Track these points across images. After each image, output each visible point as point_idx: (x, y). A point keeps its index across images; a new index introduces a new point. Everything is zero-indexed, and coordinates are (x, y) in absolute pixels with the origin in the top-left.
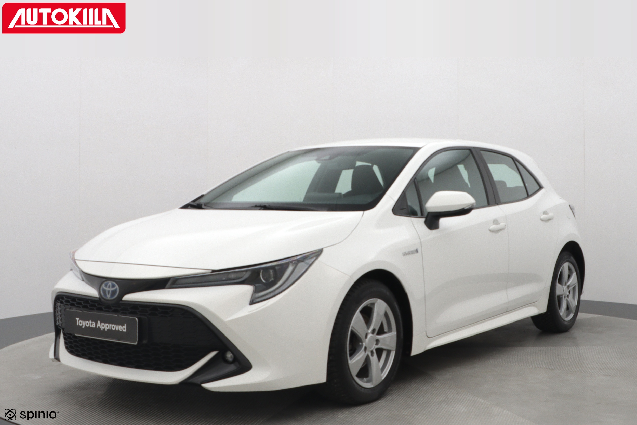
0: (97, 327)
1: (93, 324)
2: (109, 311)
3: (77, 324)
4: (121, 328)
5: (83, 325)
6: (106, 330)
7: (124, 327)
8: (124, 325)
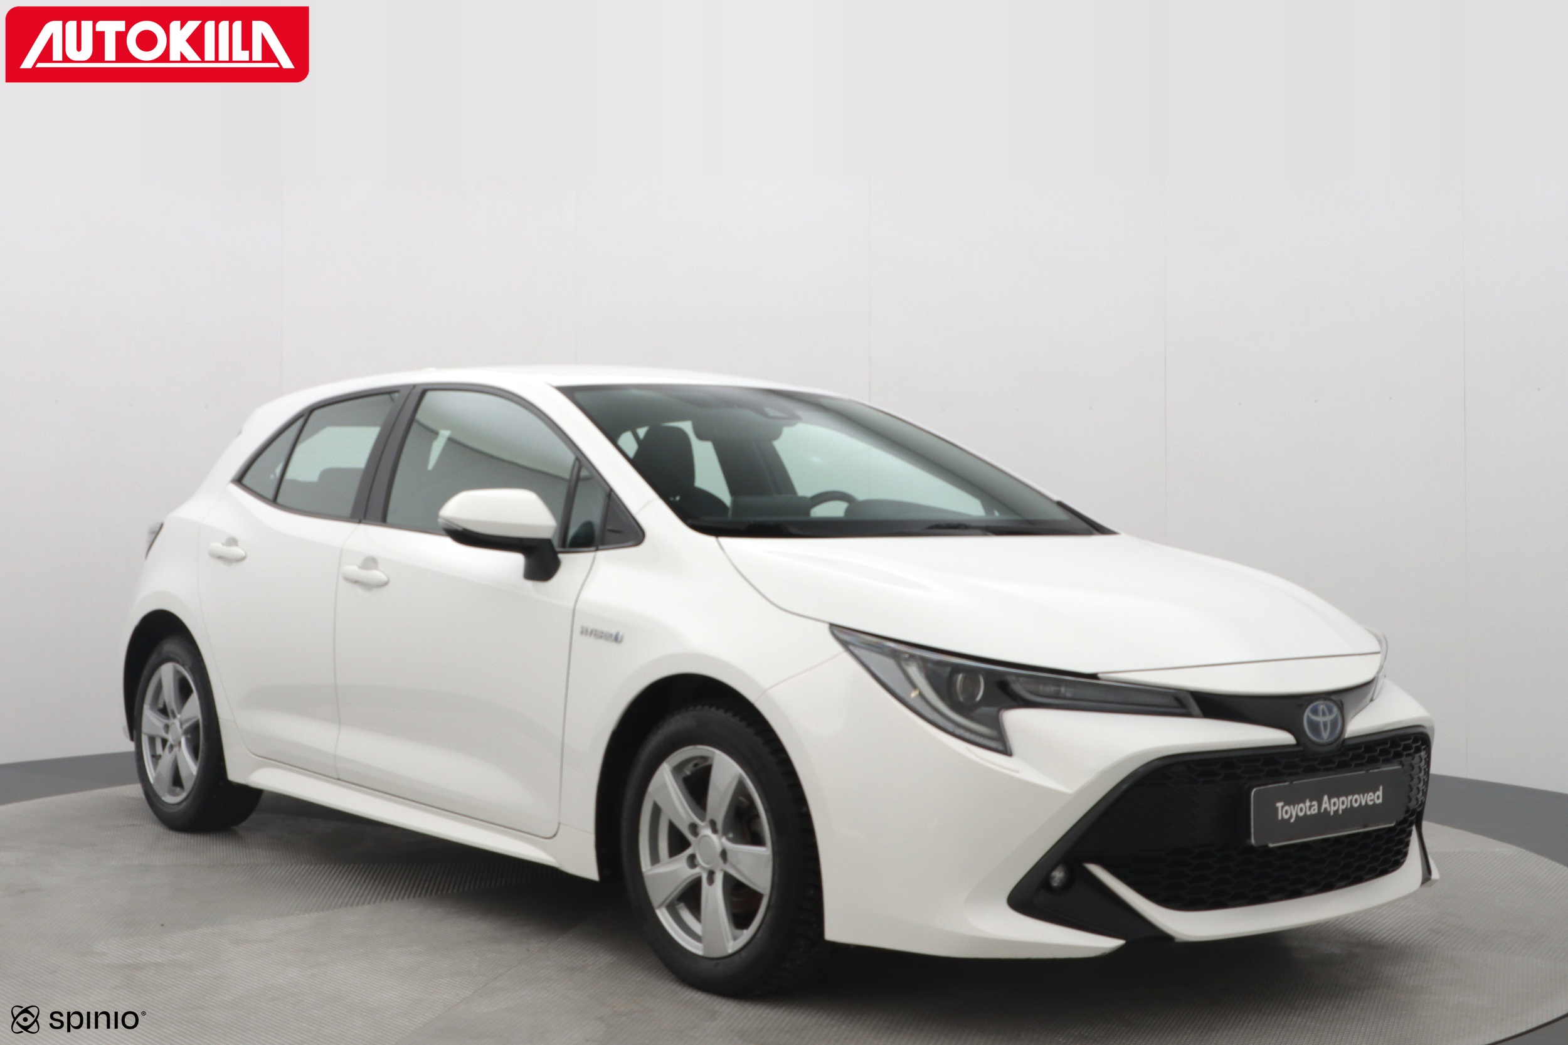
0: (1322, 810)
1: (1314, 805)
2: (1330, 769)
3: (1280, 818)
4: (1372, 798)
5: (1291, 817)
6: (1340, 812)
7: (1377, 793)
8: (1378, 790)
